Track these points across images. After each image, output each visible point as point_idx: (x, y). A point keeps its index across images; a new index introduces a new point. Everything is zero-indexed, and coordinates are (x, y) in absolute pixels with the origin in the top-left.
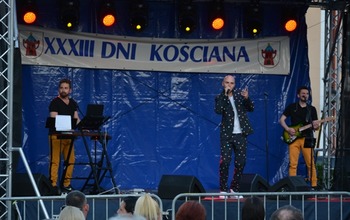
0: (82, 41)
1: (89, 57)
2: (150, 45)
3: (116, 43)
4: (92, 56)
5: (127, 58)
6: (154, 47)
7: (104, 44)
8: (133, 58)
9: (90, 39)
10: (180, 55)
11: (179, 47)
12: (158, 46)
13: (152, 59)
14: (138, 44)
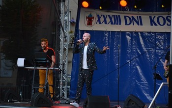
0: (114, 16)
1: (118, 25)
2: (149, 16)
3: (130, 16)
4: (120, 24)
5: (138, 25)
6: (150, 17)
7: (125, 17)
8: (141, 24)
9: (118, 14)
10: (167, 22)
11: (165, 16)
12: (153, 17)
13: (152, 25)
14: (142, 16)
